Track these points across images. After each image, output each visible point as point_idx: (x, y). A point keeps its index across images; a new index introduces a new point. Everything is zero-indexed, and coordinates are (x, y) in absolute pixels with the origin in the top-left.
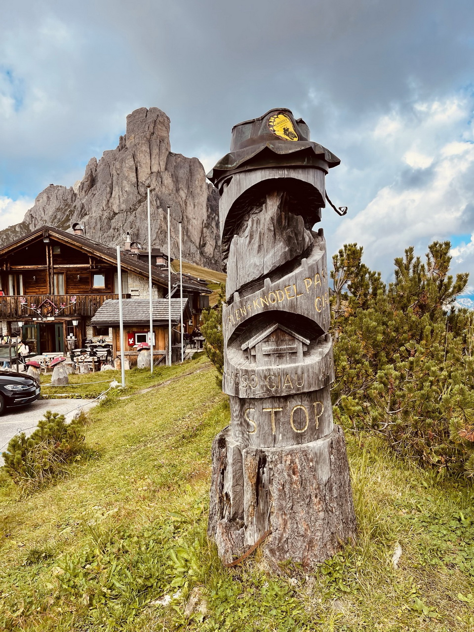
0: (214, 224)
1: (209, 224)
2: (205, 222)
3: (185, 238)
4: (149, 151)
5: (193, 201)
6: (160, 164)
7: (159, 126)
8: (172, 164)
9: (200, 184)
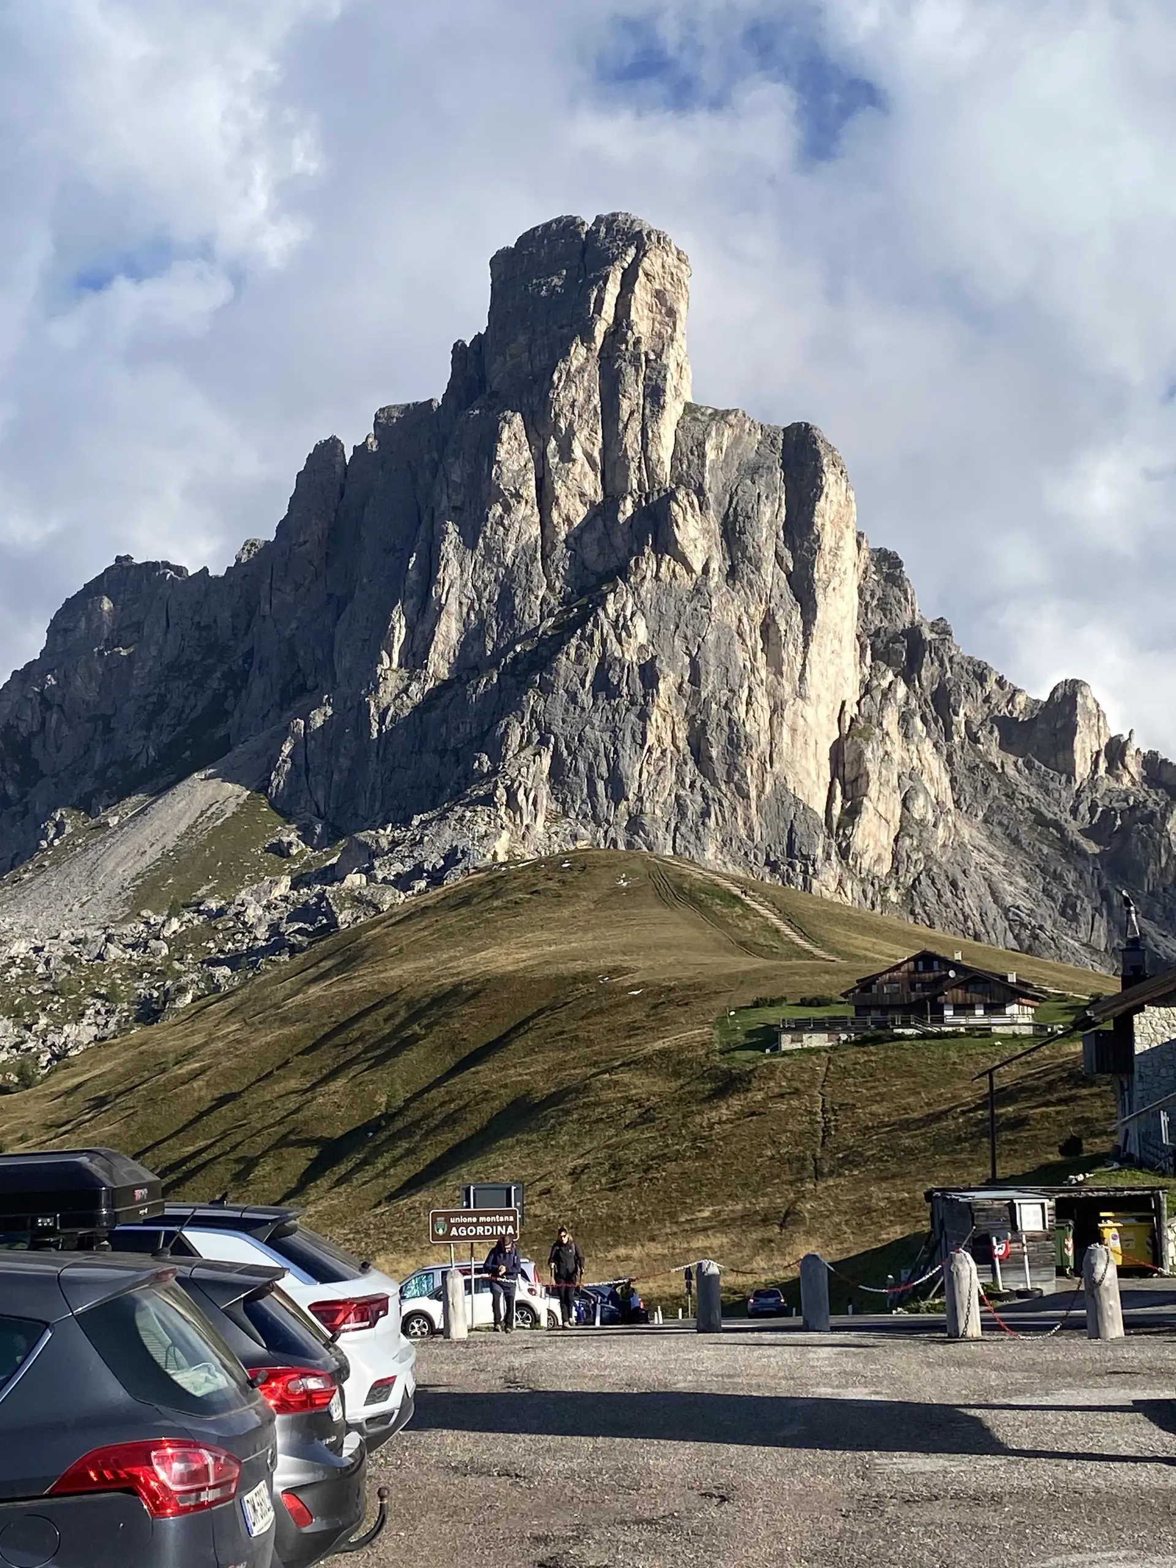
0: (891, 720)
1: (869, 719)
2: (851, 710)
3: (768, 788)
4: (596, 400)
5: (797, 619)
6: (648, 459)
7: (641, 294)
8: (702, 456)
9: (828, 541)
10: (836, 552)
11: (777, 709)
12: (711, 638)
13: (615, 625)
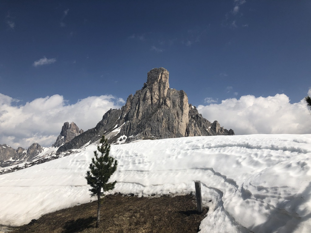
1: (190, 124)
2: (188, 123)
3: (177, 132)
4: (158, 88)
5: (181, 112)
6: (163, 94)
7: (163, 76)
8: (170, 94)
9: (185, 103)
10: (186, 105)
11: (179, 123)
12: (171, 115)
13: (159, 113)
